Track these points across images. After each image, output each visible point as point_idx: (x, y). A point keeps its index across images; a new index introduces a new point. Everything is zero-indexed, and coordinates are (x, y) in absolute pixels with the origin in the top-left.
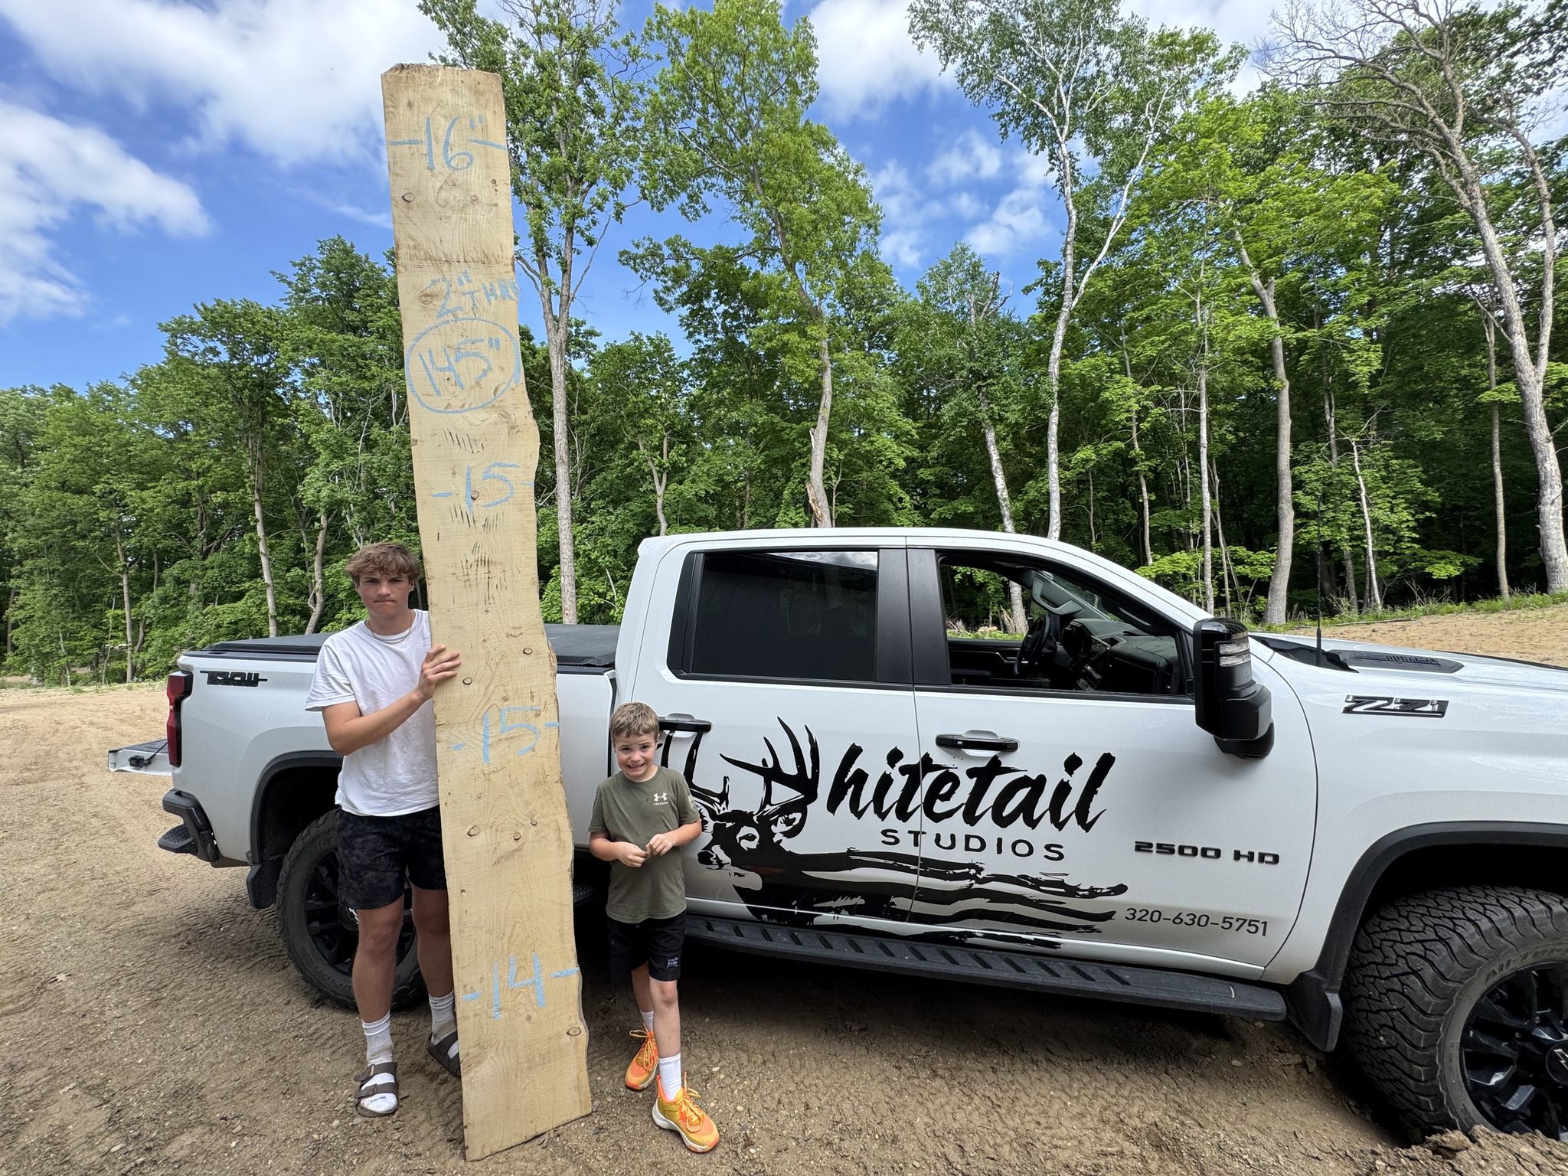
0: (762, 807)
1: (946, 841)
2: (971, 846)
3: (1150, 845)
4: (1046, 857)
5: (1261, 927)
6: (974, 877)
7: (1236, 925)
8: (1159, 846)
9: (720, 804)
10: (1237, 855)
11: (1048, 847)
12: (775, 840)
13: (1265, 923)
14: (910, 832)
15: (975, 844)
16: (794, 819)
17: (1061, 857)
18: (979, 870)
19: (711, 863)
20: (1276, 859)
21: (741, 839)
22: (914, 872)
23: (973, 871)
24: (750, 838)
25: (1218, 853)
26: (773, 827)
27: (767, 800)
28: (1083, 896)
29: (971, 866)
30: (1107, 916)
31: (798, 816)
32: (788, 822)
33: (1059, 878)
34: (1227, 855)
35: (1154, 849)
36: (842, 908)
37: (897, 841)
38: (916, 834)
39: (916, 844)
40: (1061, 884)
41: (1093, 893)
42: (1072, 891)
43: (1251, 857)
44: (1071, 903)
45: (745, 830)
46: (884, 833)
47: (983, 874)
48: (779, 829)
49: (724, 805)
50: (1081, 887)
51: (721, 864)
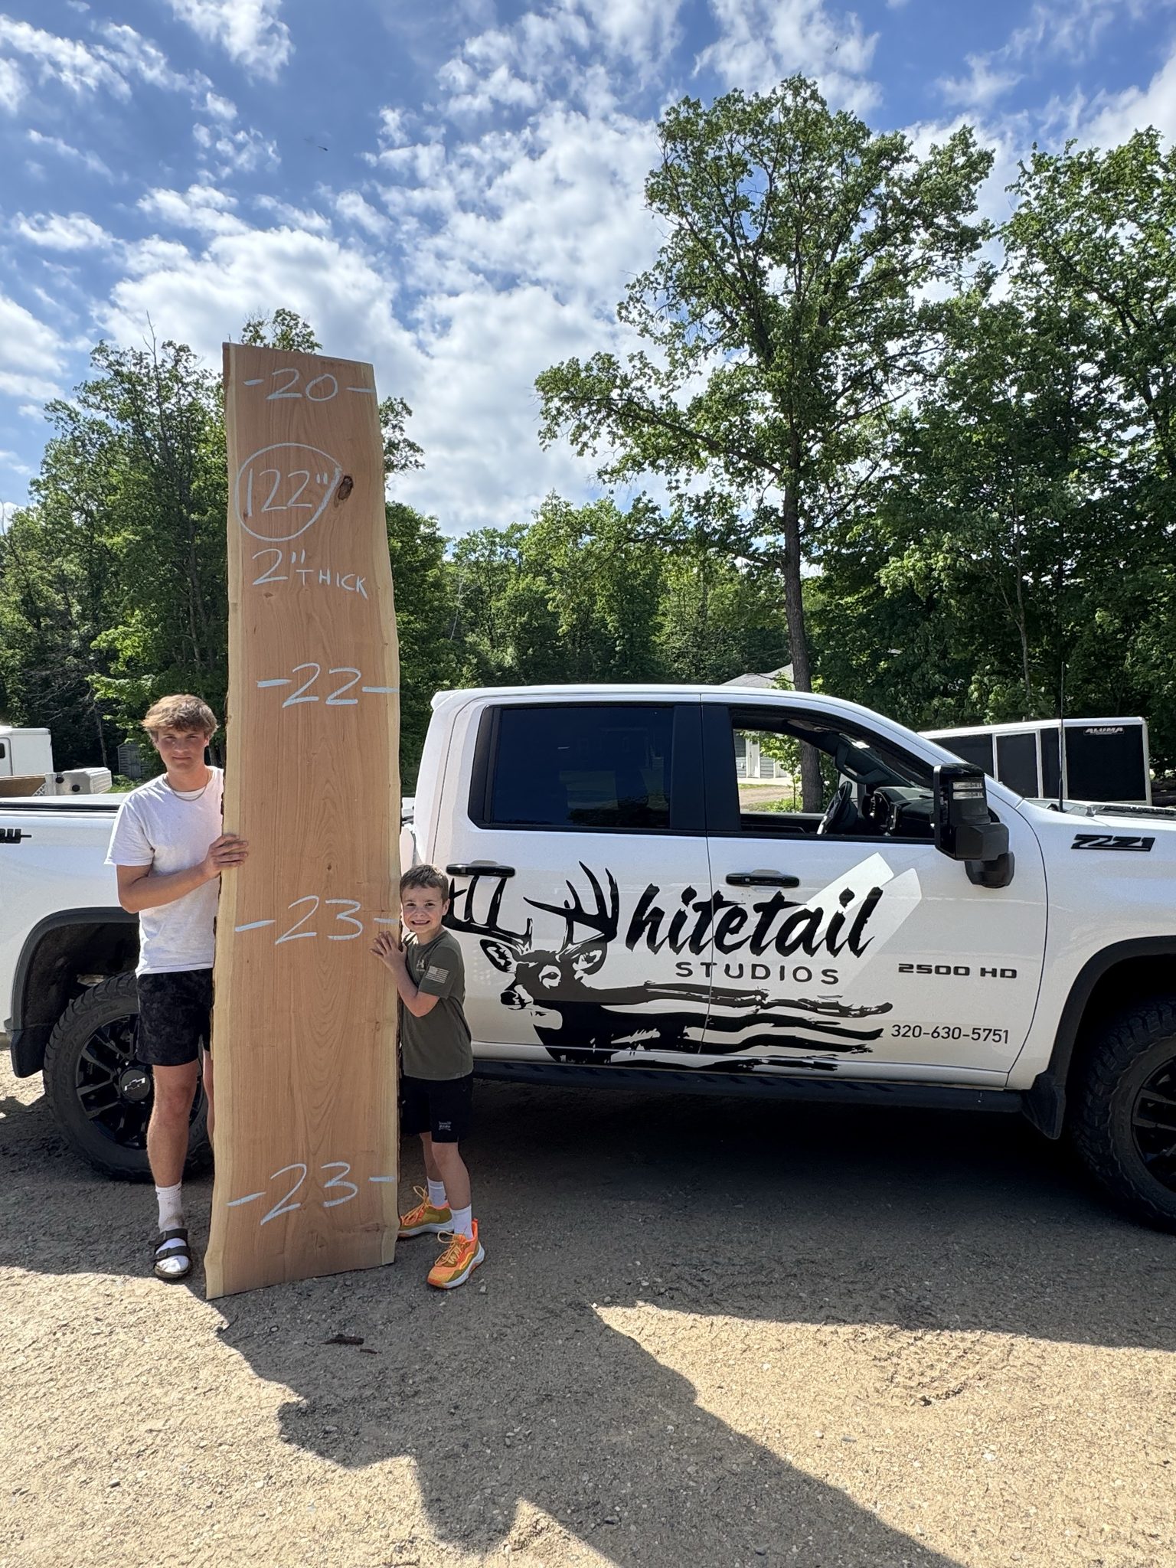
0: (565, 946)
1: (734, 972)
2: (757, 975)
3: (911, 967)
4: (823, 981)
5: (1003, 1035)
6: (759, 1003)
7: (983, 1035)
8: (919, 967)
9: (524, 945)
10: (983, 972)
11: (825, 973)
12: (576, 977)
13: (1006, 1032)
14: (702, 964)
15: (760, 972)
16: (595, 956)
17: (836, 980)
18: (764, 996)
19: (513, 1003)
20: (1014, 973)
21: (543, 977)
22: (706, 1001)
23: (759, 998)
24: (552, 976)
25: (967, 971)
26: (574, 965)
27: (569, 939)
28: (855, 1016)
29: (757, 993)
30: (876, 1034)
31: (598, 953)
32: (589, 960)
33: (834, 1000)
34: (975, 971)
35: (915, 969)
36: (638, 1042)
37: (690, 973)
38: (708, 965)
39: (708, 975)
40: (836, 1006)
41: (863, 1012)
42: (845, 1012)
43: (994, 973)
44: (845, 1023)
45: (548, 969)
46: (679, 966)
47: (767, 1000)
48: (580, 966)
49: (527, 946)
50: (853, 1008)
51: (523, 1004)
